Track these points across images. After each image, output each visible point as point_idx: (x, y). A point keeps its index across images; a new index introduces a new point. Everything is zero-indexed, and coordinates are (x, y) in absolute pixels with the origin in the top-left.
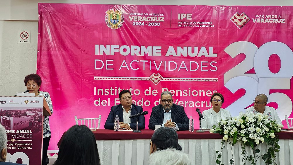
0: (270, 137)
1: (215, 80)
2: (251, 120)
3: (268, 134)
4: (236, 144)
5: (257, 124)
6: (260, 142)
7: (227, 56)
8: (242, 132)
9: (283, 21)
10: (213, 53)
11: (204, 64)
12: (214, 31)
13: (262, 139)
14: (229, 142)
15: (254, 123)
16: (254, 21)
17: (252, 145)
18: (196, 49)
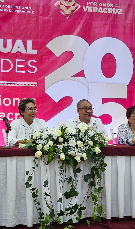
0: (95, 153)
1: (34, 84)
2: (72, 131)
3: (92, 149)
4: (52, 162)
5: (79, 137)
6: (82, 159)
7: (50, 53)
8: (59, 146)
9: (120, 11)
10: (32, 49)
11: (19, 63)
12: (33, 19)
13: (85, 155)
14: (43, 160)
15: (75, 135)
16: (85, 10)
17: (72, 164)
18: (9, 42)
